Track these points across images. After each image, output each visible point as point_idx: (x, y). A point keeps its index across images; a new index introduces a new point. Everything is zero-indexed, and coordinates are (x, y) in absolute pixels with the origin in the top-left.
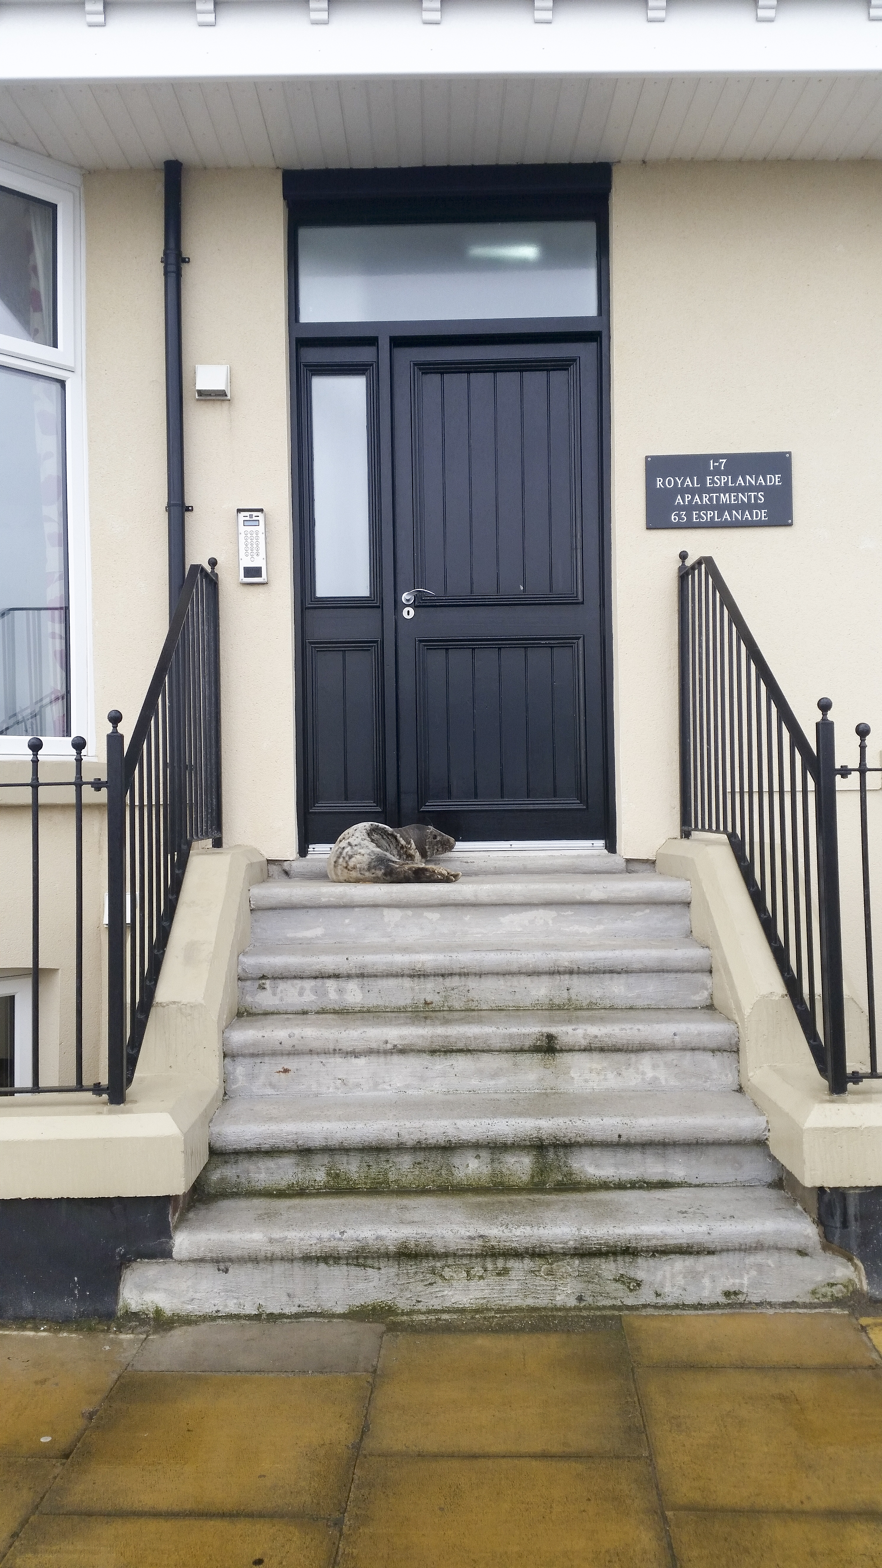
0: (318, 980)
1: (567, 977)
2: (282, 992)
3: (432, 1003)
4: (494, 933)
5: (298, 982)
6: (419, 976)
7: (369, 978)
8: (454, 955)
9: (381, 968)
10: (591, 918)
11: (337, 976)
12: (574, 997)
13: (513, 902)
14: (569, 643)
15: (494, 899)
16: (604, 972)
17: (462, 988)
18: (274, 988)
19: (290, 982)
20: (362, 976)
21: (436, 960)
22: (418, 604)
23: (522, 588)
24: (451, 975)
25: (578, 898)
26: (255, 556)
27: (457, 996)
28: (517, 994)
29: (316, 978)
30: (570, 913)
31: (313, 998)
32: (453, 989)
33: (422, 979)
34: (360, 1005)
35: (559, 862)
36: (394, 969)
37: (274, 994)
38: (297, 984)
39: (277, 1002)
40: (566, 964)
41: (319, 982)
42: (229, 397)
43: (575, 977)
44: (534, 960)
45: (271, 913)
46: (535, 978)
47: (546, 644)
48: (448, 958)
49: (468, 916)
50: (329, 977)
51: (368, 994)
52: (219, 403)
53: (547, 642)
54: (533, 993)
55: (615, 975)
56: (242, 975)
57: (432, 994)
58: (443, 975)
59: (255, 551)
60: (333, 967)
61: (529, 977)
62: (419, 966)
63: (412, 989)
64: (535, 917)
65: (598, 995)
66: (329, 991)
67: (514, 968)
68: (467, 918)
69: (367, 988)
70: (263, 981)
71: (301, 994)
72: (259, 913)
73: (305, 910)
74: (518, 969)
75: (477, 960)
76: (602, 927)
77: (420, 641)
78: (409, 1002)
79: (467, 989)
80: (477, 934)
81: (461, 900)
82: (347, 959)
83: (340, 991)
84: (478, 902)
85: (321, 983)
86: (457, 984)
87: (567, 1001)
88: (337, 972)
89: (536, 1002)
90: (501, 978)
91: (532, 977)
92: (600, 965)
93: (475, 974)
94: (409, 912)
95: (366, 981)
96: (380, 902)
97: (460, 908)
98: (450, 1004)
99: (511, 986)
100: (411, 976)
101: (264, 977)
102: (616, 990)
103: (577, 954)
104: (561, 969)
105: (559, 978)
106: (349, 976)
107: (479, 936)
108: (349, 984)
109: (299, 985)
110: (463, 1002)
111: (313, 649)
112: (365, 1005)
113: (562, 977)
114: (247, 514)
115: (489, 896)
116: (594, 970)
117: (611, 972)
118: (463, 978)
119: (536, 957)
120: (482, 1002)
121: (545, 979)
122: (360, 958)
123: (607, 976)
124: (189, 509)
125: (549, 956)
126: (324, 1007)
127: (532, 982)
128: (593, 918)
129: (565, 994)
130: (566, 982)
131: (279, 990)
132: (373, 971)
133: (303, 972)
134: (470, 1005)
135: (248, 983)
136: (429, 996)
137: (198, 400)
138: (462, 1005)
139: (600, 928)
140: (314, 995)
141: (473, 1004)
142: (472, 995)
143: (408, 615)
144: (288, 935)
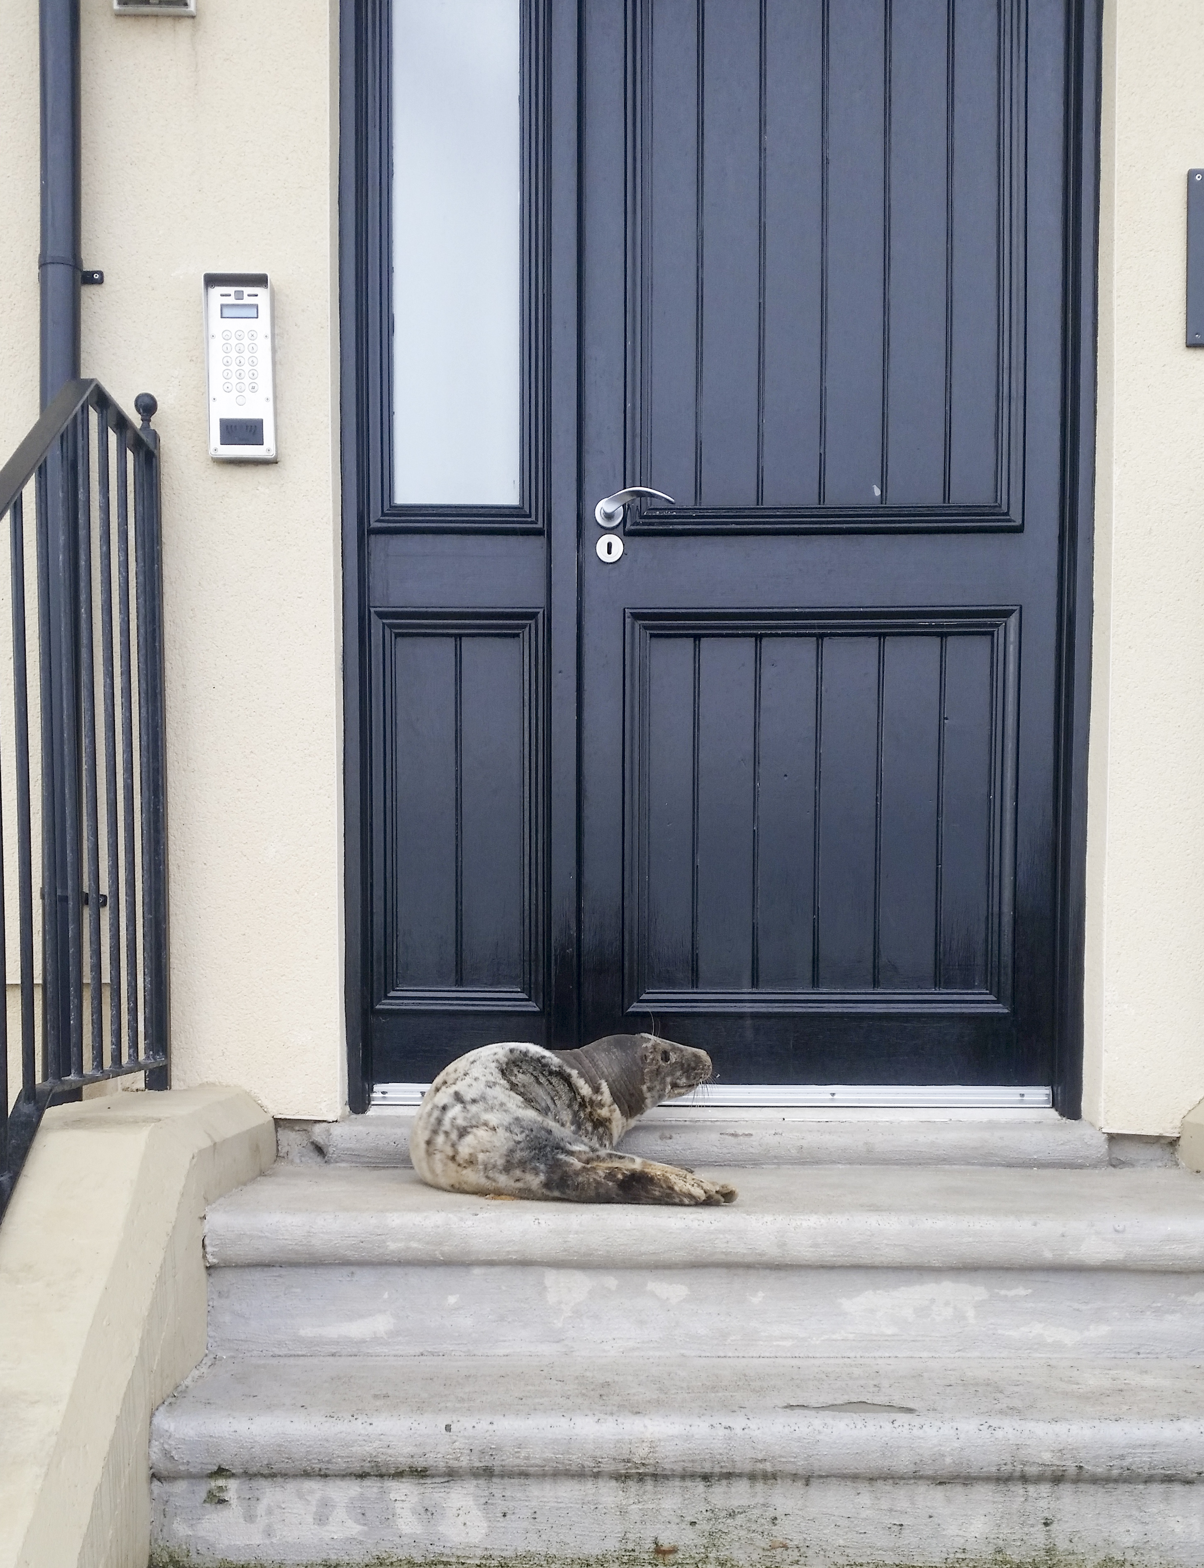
0: (367, 1482)
1: (1045, 1489)
2: (270, 1512)
3: (674, 1550)
4: (826, 1337)
5: (313, 1486)
6: (641, 1478)
7: (506, 1481)
8: (738, 1422)
9: (538, 1455)
11: (420, 1473)
12: (1062, 1545)
13: (877, 1261)
15: (828, 1254)
16: (1149, 1480)
17: (757, 1512)
18: (251, 1501)
19: (292, 1486)
20: (488, 1473)
21: (688, 1438)
22: (632, 528)
23: (878, 492)
24: (729, 1476)
25: (1048, 1255)
26: (247, 393)
27: (743, 1533)
28: (906, 1532)
29: (362, 1476)
31: (354, 1529)
32: (732, 1515)
33: (649, 1485)
34: (479, 1552)
35: (950, 1137)
36: (576, 1459)
37: (250, 1518)
38: (311, 1492)
39: (257, 1539)
40: (1047, 1457)
41: (371, 1487)
42: (192, 9)
43: (1066, 1490)
44: (956, 1445)
45: (257, 1275)
46: (958, 1492)
47: (927, 626)
48: (721, 1432)
49: (761, 1294)
50: (399, 1474)
51: (503, 1522)
53: (933, 622)
54: (952, 1530)
55: (1178, 1488)
56: (163, 1466)
57: (674, 1527)
58: (706, 1478)
59: (247, 381)
60: (409, 1450)
61: (939, 1487)
62: (641, 1452)
63: (623, 1512)
64: (933, 1301)
65: (1127, 1541)
66: (398, 1511)
67: (903, 1463)
68: (757, 1299)
69: (501, 1506)
70: (221, 1482)
71: (321, 1519)
72: (230, 1277)
73: (346, 1271)
74: (912, 1468)
75: (799, 1440)
76: (1104, 1329)
77: (635, 616)
78: (612, 1545)
79: (770, 1513)
80: (783, 1338)
81: (744, 1254)
82: (448, 1428)
83: (428, 1512)
84: (788, 1260)
85: (375, 1490)
86: (744, 1502)
87: (1043, 1553)
88: (420, 1463)
89: (958, 1555)
90: (864, 1487)
91: (949, 1486)
93: (795, 1477)
94: (611, 1281)
95: (497, 1486)
96: (536, 1251)
97: (740, 1271)
98: (723, 1554)
99: (891, 1510)
100: (622, 1478)
101: (221, 1472)
102: (1178, 1529)
103: (1075, 1429)
104: (1032, 1470)
105: (1021, 1491)
106: (452, 1475)
108: (452, 1495)
109: (318, 1495)
110: (760, 1551)
111: (387, 631)
112: (496, 1553)
113: (1031, 1489)
114: (230, 288)
115: (816, 1245)
116: (1121, 1475)
117: (1169, 1479)
118: (760, 1486)
119: (962, 1436)
120: (810, 1553)
121: (983, 1492)
122: (483, 1426)
123: (1156, 1489)
125: (999, 1434)
126: (385, 1555)
127: (949, 1500)
129: (1039, 1537)
130: (1043, 1503)
131: (261, 1508)
132: (517, 1461)
133: (329, 1462)
134: (778, 1559)
135: (181, 1487)
136: (668, 1533)
138: (755, 1557)
139: (1098, 1332)
140: (357, 1522)
141: (785, 1557)
142: (785, 1531)
143: (609, 552)
144: (302, 1333)
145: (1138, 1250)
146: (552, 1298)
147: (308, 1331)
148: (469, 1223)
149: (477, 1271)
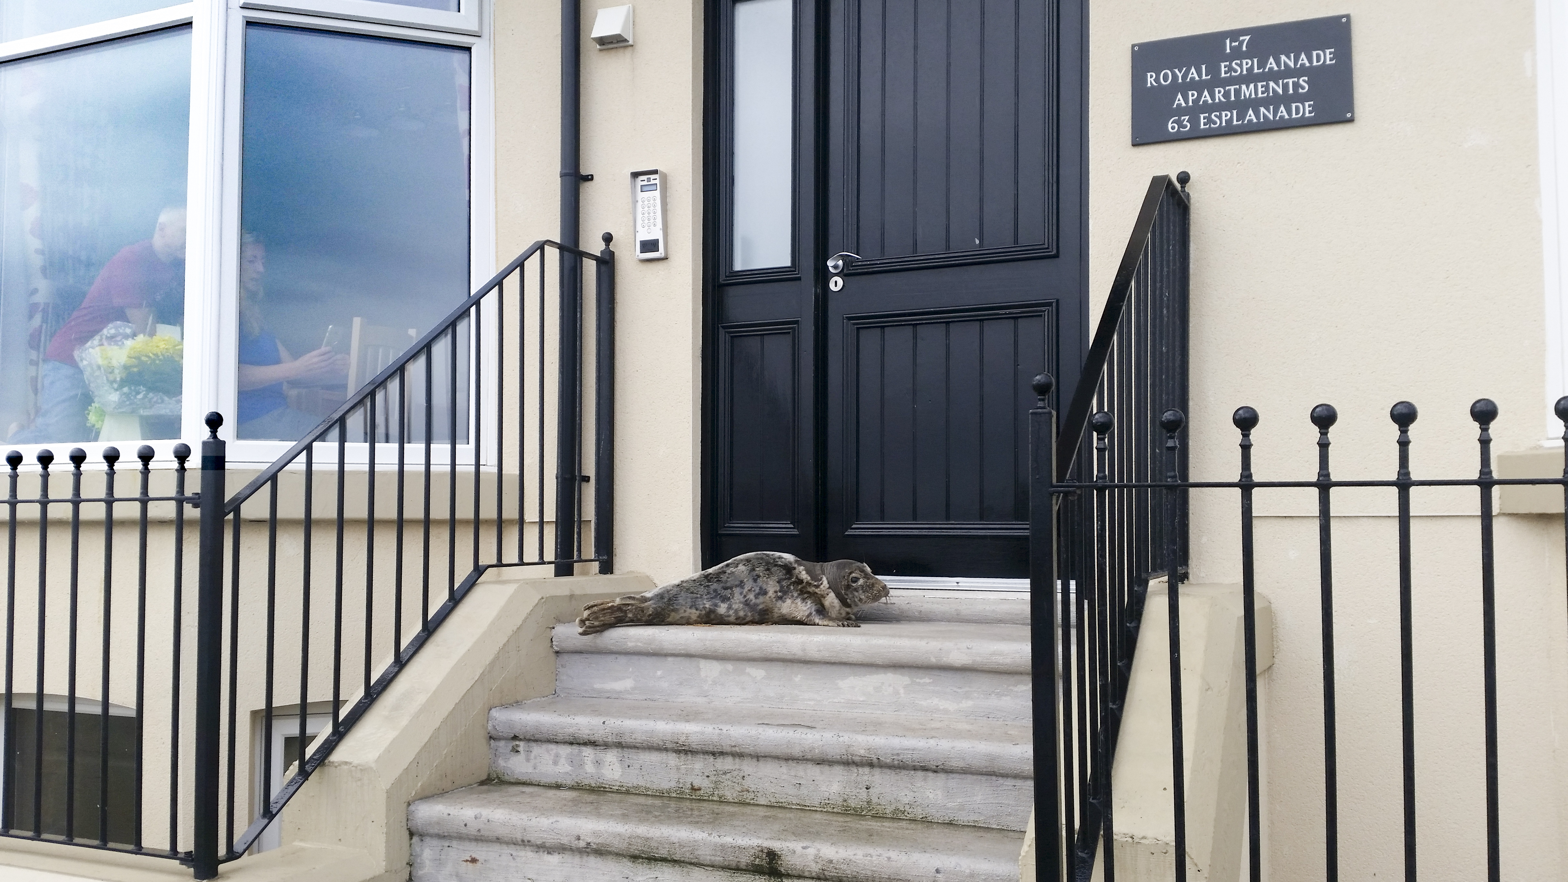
0: (574, 747)
1: (867, 770)
2: (535, 758)
3: (700, 789)
4: (831, 700)
5: (552, 746)
6: (686, 752)
7: (630, 750)
8: (725, 728)
9: (640, 738)
10: (955, 689)
11: (593, 744)
12: (875, 800)
13: (851, 660)
14: (1037, 311)
15: (826, 655)
16: (915, 768)
17: (735, 773)
18: (529, 751)
19: (545, 746)
20: (620, 745)
21: (702, 733)
22: (848, 272)
23: (977, 242)
24: (722, 753)
25: (933, 660)
26: (652, 227)
27: (729, 783)
28: (802, 788)
29: (571, 744)
30: (927, 680)
31: (568, 768)
32: (725, 773)
33: (690, 757)
34: (618, 784)
35: (1004, 608)
36: (656, 741)
37: (528, 760)
38: (552, 750)
39: (530, 770)
40: (862, 752)
41: (575, 749)
42: (631, 43)
43: (877, 771)
44: (821, 743)
45: (576, 657)
46: (826, 769)
47: (1006, 314)
48: (717, 731)
49: (799, 676)
50: (585, 744)
51: (628, 770)
52: (621, 50)
53: (1007, 311)
54: (824, 788)
55: (930, 774)
56: (493, 733)
57: (700, 778)
58: (713, 754)
59: (652, 221)
60: (587, 732)
61: (818, 766)
62: (682, 739)
63: (678, 769)
64: (883, 683)
65: (906, 800)
66: (586, 761)
67: (796, 751)
68: (798, 679)
69: (628, 762)
70: (517, 743)
71: (555, 763)
72: (566, 657)
73: (614, 656)
74: (801, 754)
75: (751, 737)
77: (849, 319)
78: (673, 784)
79: (741, 774)
81: (786, 654)
82: (604, 723)
83: (598, 763)
84: (808, 659)
85: (577, 751)
86: (730, 767)
87: (865, 803)
88: (592, 738)
89: (826, 801)
90: (783, 763)
91: (822, 766)
92: (907, 757)
93: (751, 756)
94: (729, 666)
95: (627, 753)
96: (693, 651)
97: (789, 664)
98: (721, 793)
99: (795, 776)
100: (678, 752)
101: (515, 738)
102: (931, 796)
103: (877, 739)
104: (857, 759)
105: (856, 770)
106: (606, 746)
107: (812, 703)
108: (607, 755)
109: (554, 751)
110: (737, 792)
111: (727, 335)
112: (625, 784)
113: (860, 769)
114: (645, 177)
115: (819, 651)
116: (899, 764)
117: (925, 769)
118: (737, 760)
119: (824, 739)
120: (759, 795)
121: (838, 770)
122: (618, 722)
123: (920, 774)
124: (589, 178)
125: (841, 739)
126: (580, 782)
127: (822, 773)
128: (959, 690)
129: (863, 794)
130: (866, 778)
131: (533, 755)
132: (631, 740)
133: (556, 735)
134: (745, 797)
135: (502, 743)
136: (697, 781)
137: (600, 50)
138: (735, 795)
140: (569, 765)
141: (748, 796)
142: (748, 783)
143: (836, 286)
144: (595, 686)
145: (979, 659)
146: (703, 674)
147: (597, 686)
148: (663, 634)
149: (670, 659)
